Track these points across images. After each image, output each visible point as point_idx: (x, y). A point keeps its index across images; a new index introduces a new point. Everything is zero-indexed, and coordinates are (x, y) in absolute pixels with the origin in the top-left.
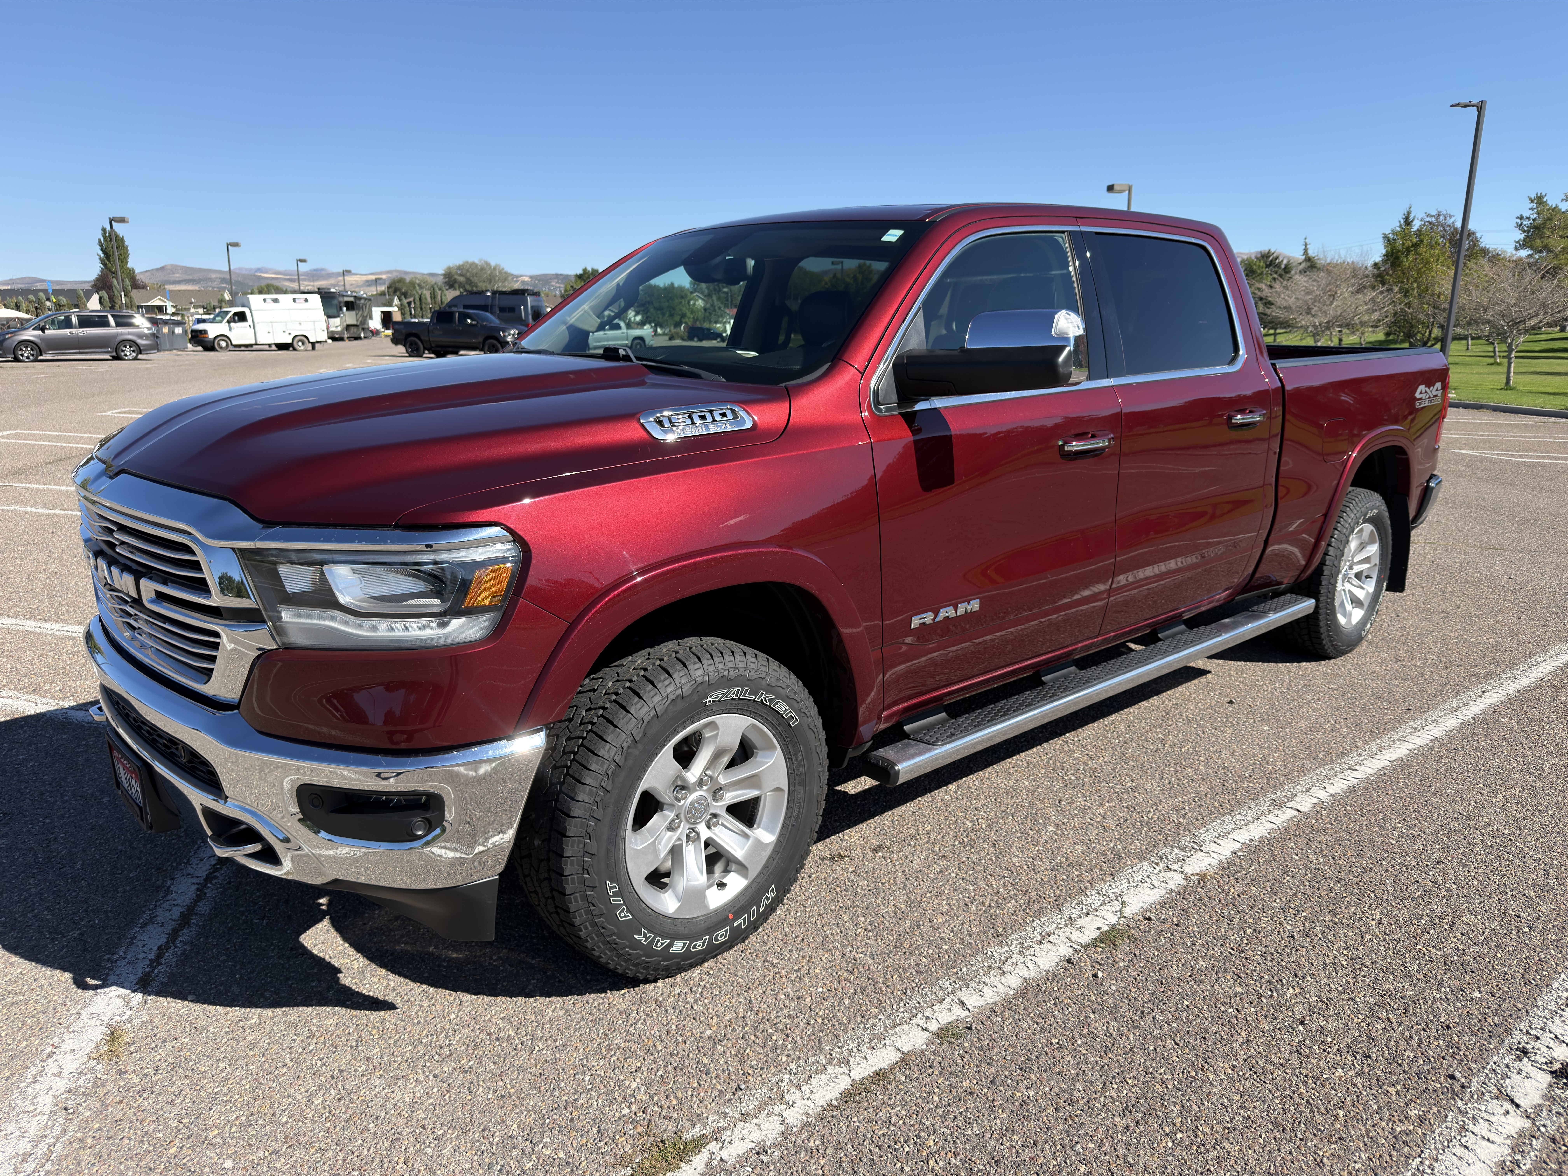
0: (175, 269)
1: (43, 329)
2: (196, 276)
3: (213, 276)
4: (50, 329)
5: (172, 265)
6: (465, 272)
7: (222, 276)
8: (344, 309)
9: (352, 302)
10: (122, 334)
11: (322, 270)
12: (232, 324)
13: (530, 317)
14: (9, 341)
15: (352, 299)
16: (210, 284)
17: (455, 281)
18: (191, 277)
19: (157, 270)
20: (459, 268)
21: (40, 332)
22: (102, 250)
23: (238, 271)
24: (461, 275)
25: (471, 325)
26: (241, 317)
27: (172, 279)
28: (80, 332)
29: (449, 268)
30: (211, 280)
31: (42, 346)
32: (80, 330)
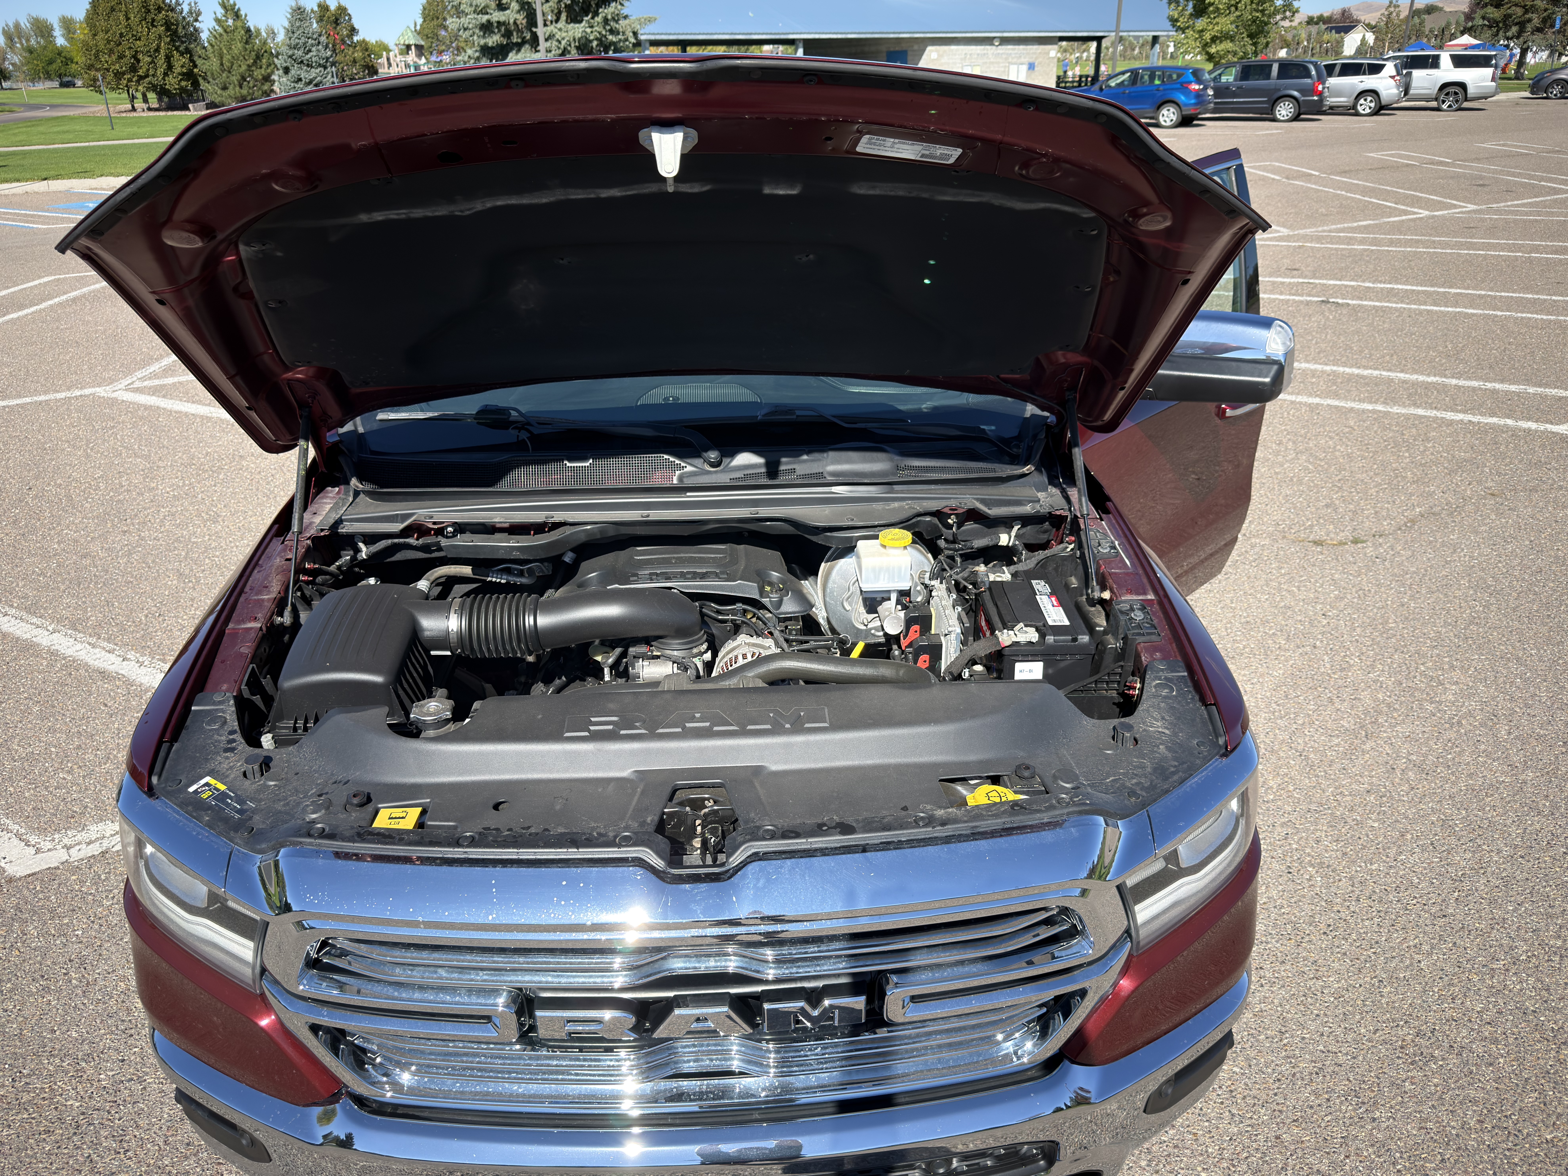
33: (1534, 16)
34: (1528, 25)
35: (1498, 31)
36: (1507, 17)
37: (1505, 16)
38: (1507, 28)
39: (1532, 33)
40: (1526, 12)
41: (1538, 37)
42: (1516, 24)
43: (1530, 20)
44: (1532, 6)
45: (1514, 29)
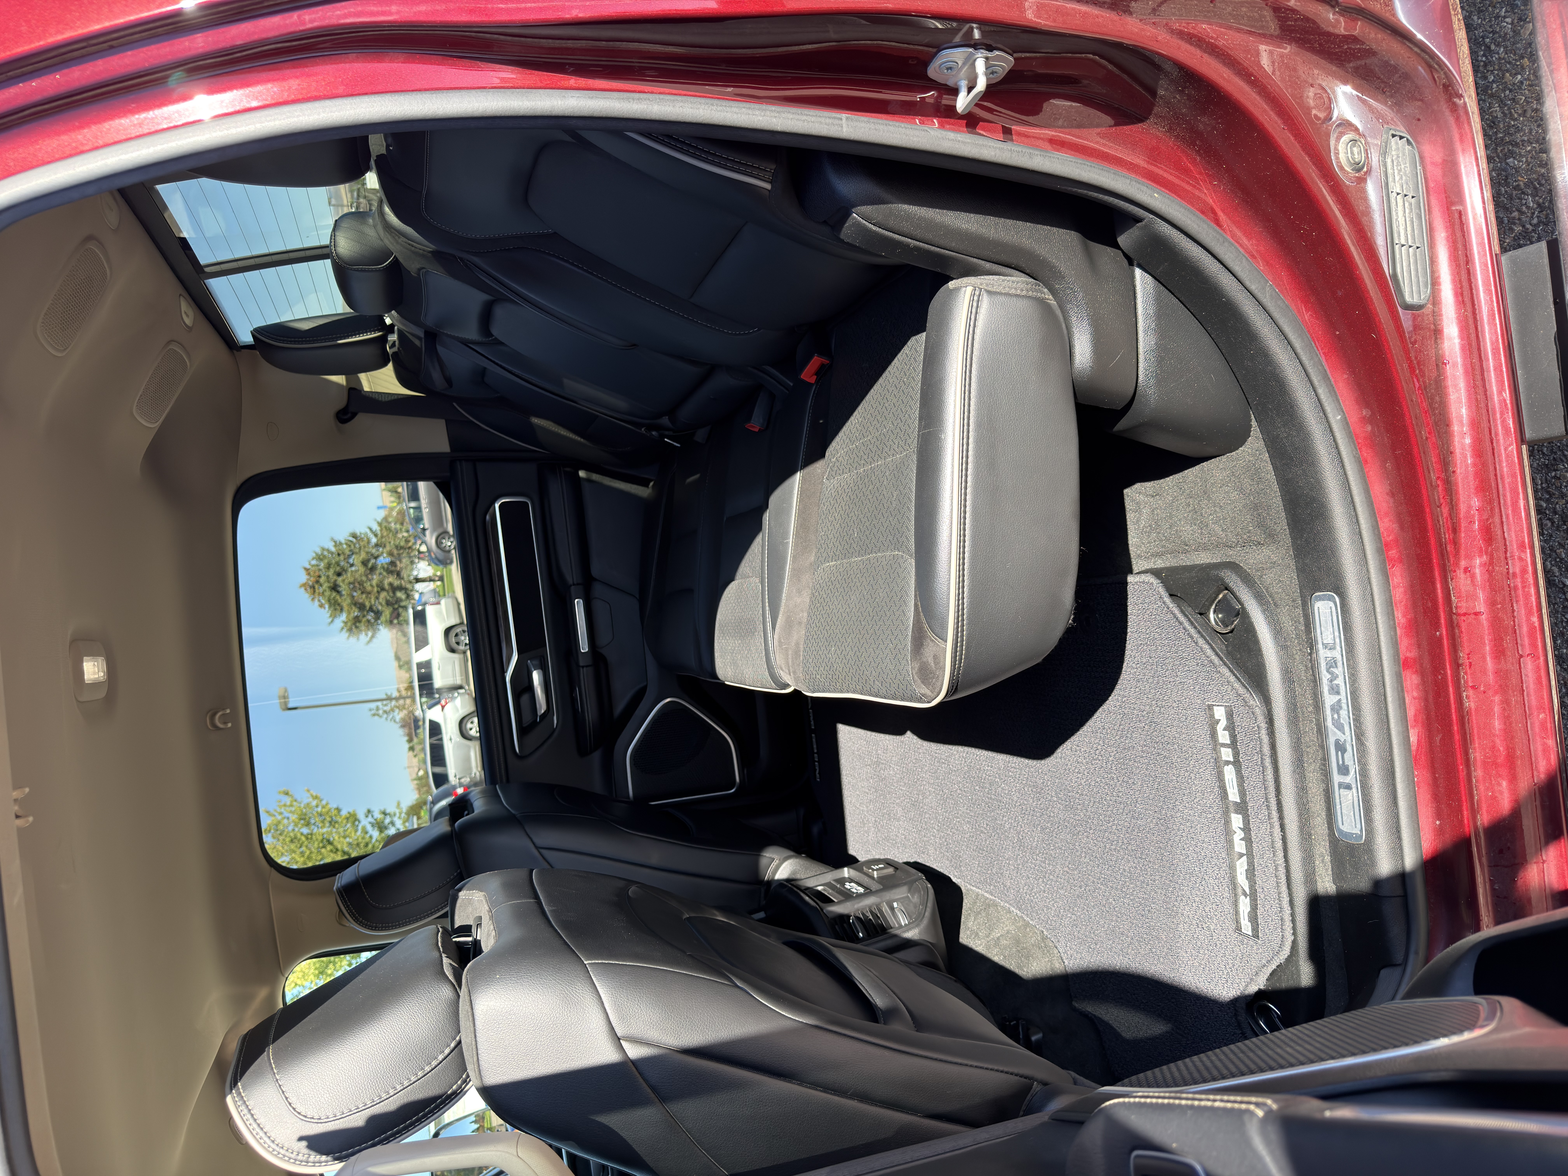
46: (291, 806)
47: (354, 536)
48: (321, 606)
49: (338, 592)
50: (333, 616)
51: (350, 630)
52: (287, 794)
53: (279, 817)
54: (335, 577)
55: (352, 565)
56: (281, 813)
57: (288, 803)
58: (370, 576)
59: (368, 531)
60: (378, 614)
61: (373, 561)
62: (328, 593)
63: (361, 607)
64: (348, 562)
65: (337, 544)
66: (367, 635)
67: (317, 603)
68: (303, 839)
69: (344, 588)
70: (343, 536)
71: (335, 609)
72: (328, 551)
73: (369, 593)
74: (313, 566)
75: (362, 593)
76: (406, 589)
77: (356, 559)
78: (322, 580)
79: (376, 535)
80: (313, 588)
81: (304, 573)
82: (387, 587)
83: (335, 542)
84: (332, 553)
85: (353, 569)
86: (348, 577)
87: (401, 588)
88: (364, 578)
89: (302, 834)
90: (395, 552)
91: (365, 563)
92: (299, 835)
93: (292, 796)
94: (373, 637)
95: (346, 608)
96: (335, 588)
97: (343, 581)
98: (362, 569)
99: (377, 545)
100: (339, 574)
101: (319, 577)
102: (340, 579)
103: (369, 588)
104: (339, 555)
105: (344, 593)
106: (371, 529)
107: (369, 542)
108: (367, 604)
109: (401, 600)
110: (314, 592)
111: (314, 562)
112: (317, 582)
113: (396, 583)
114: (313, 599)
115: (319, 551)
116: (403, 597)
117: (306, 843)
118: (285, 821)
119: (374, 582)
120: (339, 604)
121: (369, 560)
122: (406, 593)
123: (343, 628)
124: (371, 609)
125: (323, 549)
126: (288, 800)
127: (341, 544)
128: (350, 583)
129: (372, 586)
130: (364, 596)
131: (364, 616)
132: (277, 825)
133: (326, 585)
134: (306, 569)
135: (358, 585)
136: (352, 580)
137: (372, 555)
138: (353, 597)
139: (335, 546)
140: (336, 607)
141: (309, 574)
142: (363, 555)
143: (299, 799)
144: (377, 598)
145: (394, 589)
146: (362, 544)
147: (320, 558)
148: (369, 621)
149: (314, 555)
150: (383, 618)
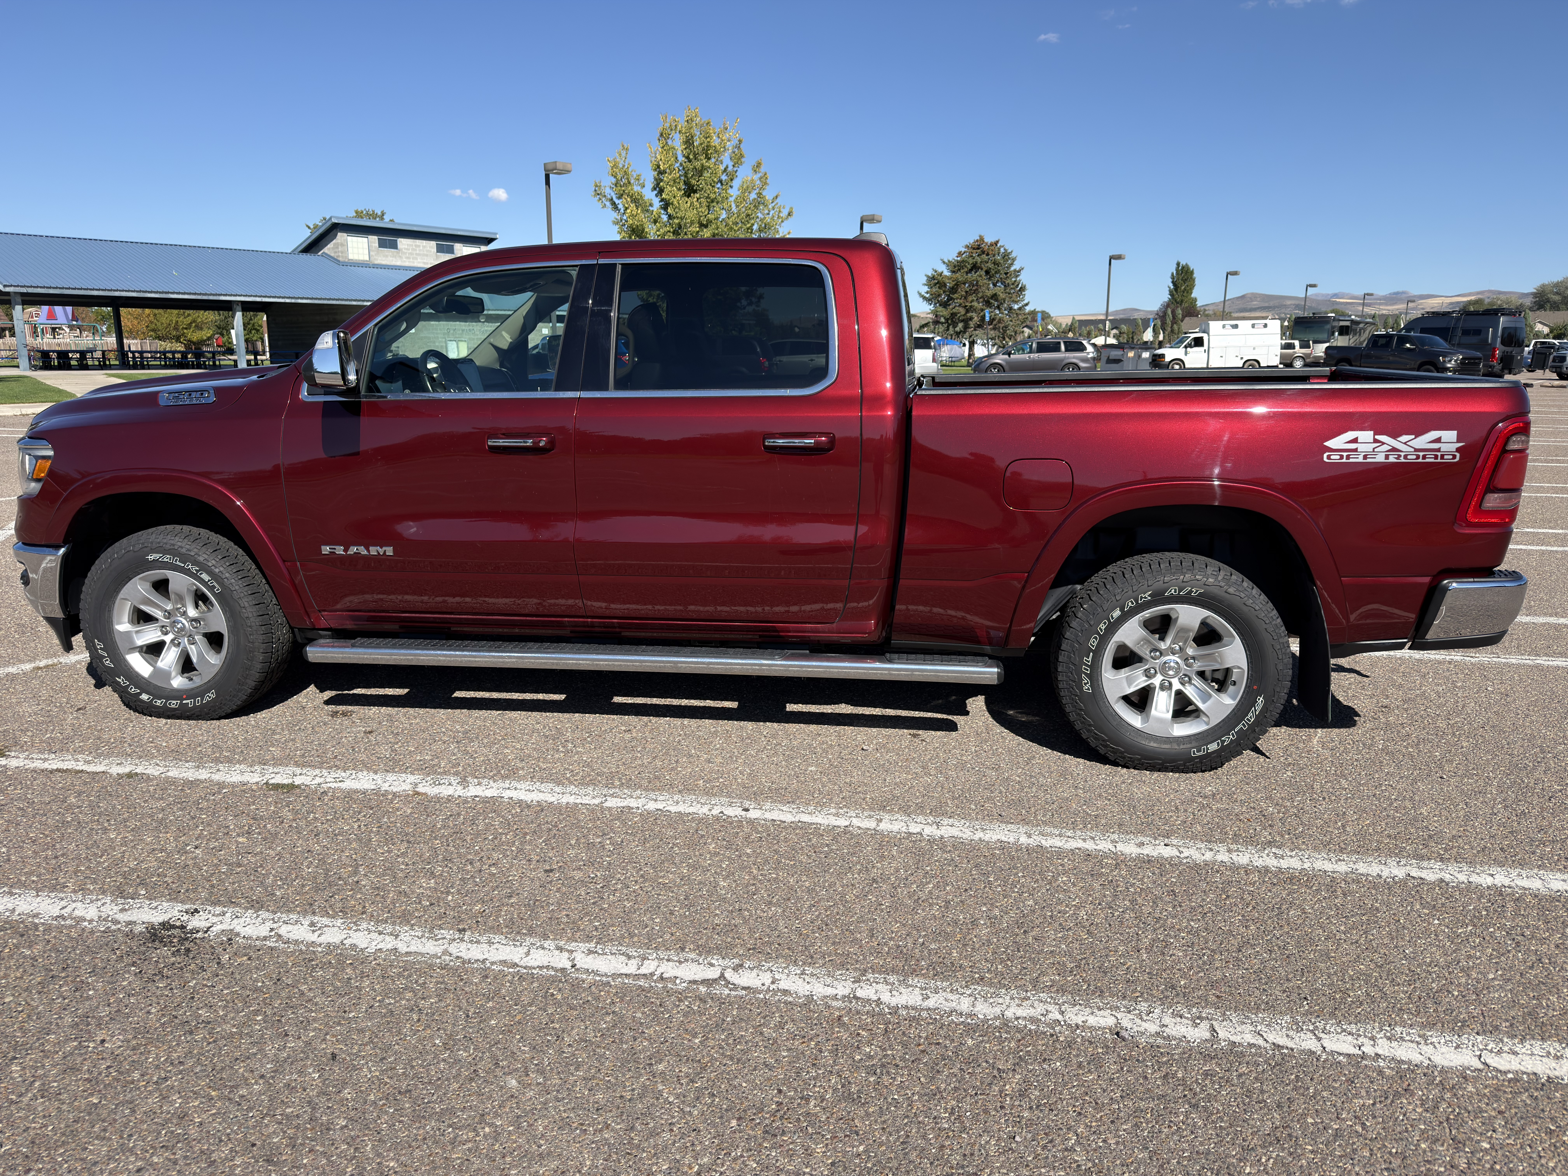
0: (1254, 296)
1: (1009, 354)
2: (1271, 304)
3: (1289, 302)
4: (1014, 354)
5: (1252, 294)
6: (1562, 289)
7: (1297, 302)
8: (1337, 334)
9: (1347, 327)
10: (1068, 358)
11: (1403, 293)
12: (1189, 349)
13: (1499, 340)
14: (983, 364)
15: (1348, 323)
16: (1283, 310)
17: (1548, 300)
18: (1267, 305)
19: (1238, 298)
20: (1557, 285)
21: (1007, 356)
22: (1173, 282)
23: (1313, 297)
24: (1557, 293)
25: (1409, 349)
26: (1198, 342)
27: (1249, 307)
28: (1035, 356)
29: (1543, 285)
30: (1286, 306)
31: (1006, 368)
32: (1037, 355)
33: (974, 315)
34: (971, 322)
35: (948, 327)
36: (953, 315)
37: (952, 314)
38: (955, 325)
39: (975, 330)
40: (967, 311)
41: (979, 332)
42: (962, 321)
43: (971, 319)
44: (971, 307)
45: (960, 326)
46: (778, 217)
47: (1023, 289)
48: (960, 254)
49: (970, 271)
50: (948, 264)
51: (933, 278)
52: (789, 214)
53: (770, 207)
54: (985, 269)
55: (995, 285)
56: (773, 209)
57: (781, 215)
58: (981, 300)
59: (1025, 302)
60: (945, 305)
61: (996, 304)
62: (971, 261)
63: (954, 290)
64: (998, 281)
65: (1017, 272)
66: (927, 293)
67: (963, 250)
68: (748, 226)
69: (973, 276)
70: (1023, 278)
71: (955, 267)
72: (1012, 264)
73: (965, 298)
74: (999, 249)
75: (966, 292)
76: (965, 332)
77: (1000, 288)
78: (984, 257)
79: (1020, 309)
80: (978, 247)
81: (993, 240)
82: (969, 315)
83: (1019, 271)
84: (1009, 268)
85: (991, 285)
86: (984, 280)
87: (966, 327)
88: (980, 295)
89: (753, 225)
90: (1001, 325)
91: (995, 296)
92: (752, 221)
93: (787, 218)
94: (924, 298)
95: (955, 276)
96: (975, 267)
97: (981, 276)
98: (989, 293)
99: (1011, 309)
100: (987, 272)
101: (988, 255)
102: (983, 273)
103: (970, 299)
104: (1006, 274)
105: (969, 275)
106: (1027, 304)
107: (1016, 302)
108: (955, 296)
109: (954, 327)
110: (974, 249)
111: (1002, 250)
112: (983, 252)
113: (972, 324)
114: (967, 247)
115: (1013, 255)
116: (958, 329)
117: (745, 227)
118: (766, 212)
119: (975, 304)
120: (959, 270)
121: (996, 300)
122: (961, 331)
123: (936, 271)
124: (950, 299)
125: (1014, 260)
126: (784, 214)
127: (1017, 276)
128: (977, 282)
129: (972, 302)
130: (964, 293)
131: (944, 292)
132: (763, 204)
133: (979, 260)
134: (996, 243)
135: (975, 288)
136: (980, 283)
137: (1002, 304)
138: (964, 284)
139: (1015, 271)
140: (956, 267)
141: (992, 245)
142: (1002, 296)
143: (783, 224)
144: (960, 305)
145: (966, 321)
146: (1014, 296)
147: (1006, 255)
148: (939, 295)
149: (1009, 251)
150: (940, 309)
